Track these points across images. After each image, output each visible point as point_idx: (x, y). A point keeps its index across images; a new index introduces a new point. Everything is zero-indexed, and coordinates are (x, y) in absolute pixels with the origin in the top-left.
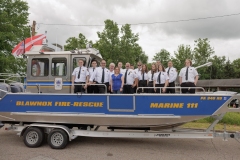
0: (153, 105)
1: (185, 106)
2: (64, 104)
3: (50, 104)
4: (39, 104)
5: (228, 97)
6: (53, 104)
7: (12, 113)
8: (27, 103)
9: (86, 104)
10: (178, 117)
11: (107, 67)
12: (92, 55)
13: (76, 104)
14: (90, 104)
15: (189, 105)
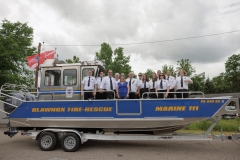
0: (158, 109)
1: (187, 108)
2: (76, 109)
3: (63, 110)
4: (53, 110)
5: (226, 100)
6: (66, 109)
7: (28, 119)
8: (42, 110)
9: (96, 109)
10: (182, 119)
11: (114, 76)
12: (99, 66)
13: (87, 109)
14: (100, 109)
15: (190, 108)
